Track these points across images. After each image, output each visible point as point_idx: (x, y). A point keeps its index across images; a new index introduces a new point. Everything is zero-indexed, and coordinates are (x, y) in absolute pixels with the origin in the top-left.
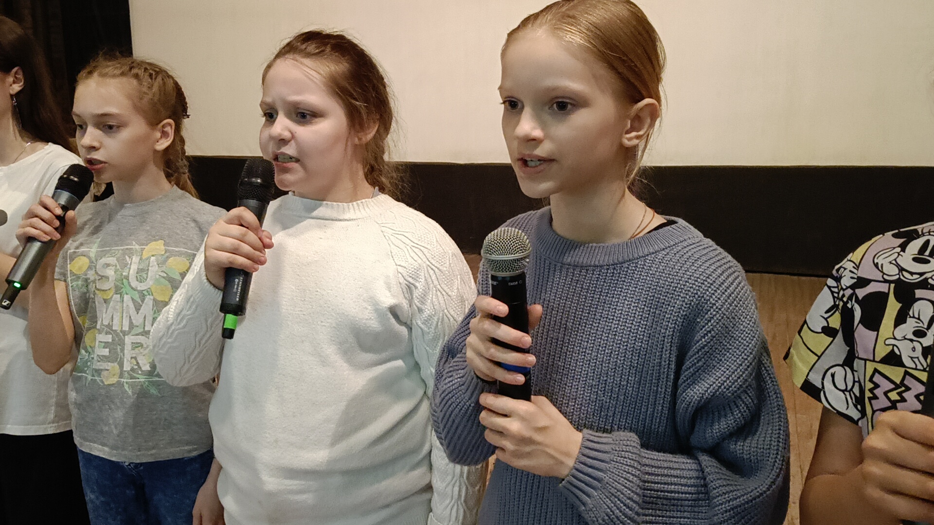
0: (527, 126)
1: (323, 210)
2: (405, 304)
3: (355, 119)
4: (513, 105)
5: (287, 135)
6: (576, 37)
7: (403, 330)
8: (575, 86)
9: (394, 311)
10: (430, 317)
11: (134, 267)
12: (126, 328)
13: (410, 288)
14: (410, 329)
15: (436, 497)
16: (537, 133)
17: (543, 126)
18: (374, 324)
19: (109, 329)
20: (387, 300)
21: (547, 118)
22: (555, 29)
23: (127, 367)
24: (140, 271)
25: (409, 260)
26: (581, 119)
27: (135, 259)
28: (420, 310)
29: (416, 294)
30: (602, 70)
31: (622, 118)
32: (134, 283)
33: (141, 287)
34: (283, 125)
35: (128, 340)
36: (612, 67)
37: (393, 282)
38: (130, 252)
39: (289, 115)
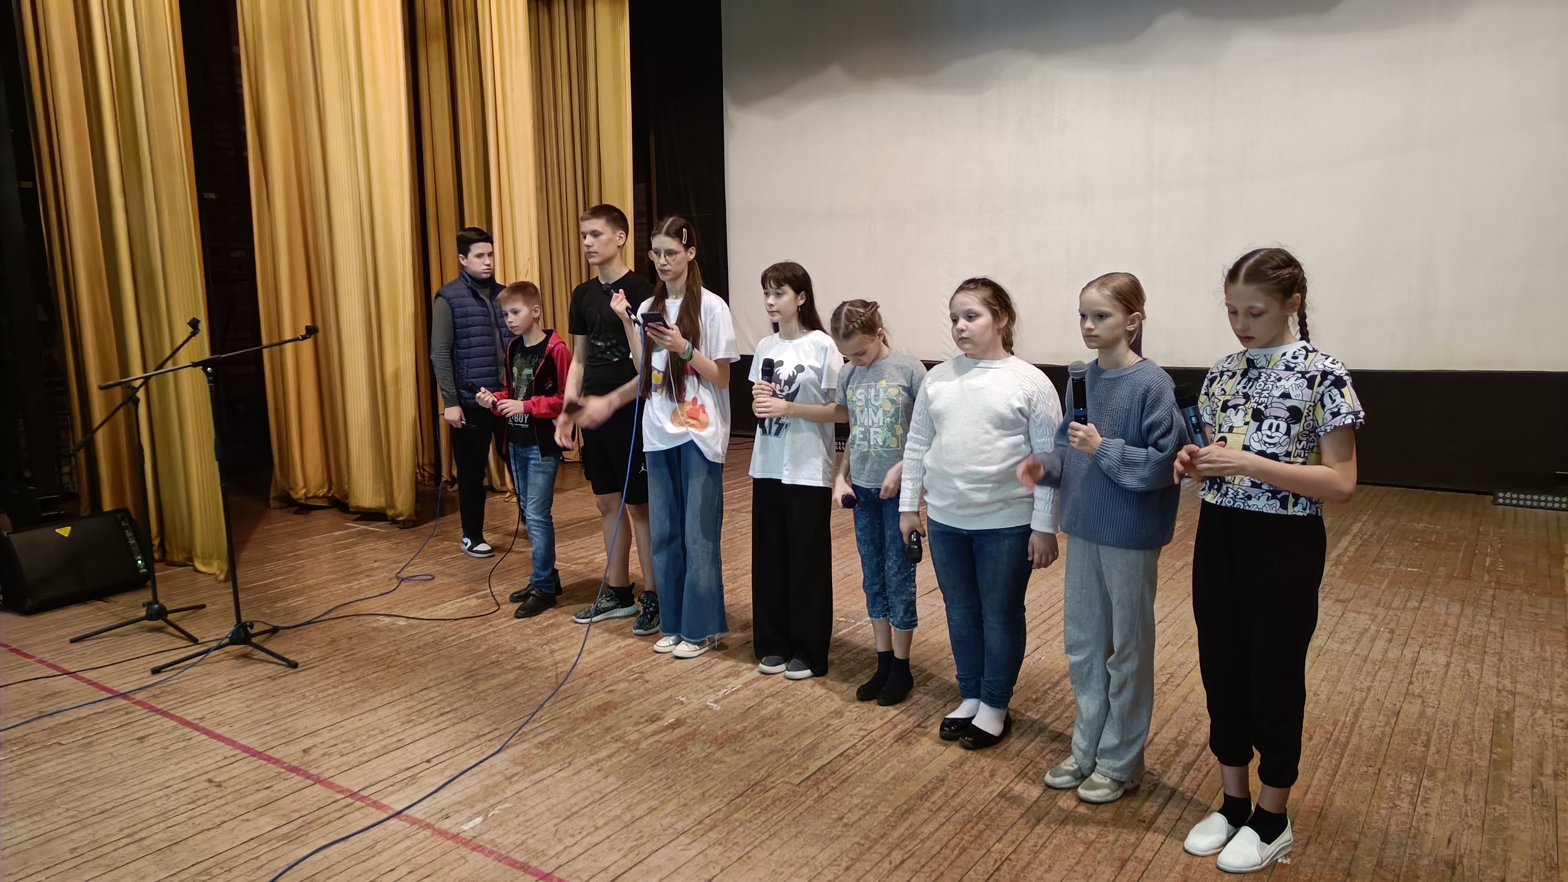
0: (1089, 324)
1: (982, 364)
2: (1026, 408)
3: (995, 315)
4: (1083, 316)
5: (964, 328)
6: (1107, 292)
7: (1025, 420)
8: (1107, 309)
9: (1020, 410)
10: (1039, 414)
11: (873, 394)
12: (870, 424)
13: (1029, 401)
14: (1028, 420)
15: (1037, 502)
16: (1092, 327)
17: (1094, 323)
18: (1011, 416)
19: (862, 425)
20: (1018, 405)
21: (1096, 321)
22: (1099, 289)
23: (872, 443)
24: (875, 396)
25: (1030, 388)
26: (1109, 321)
27: (873, 390)
28: (1034, 411)
29: (1033, 403)
30: (1116, 303)
31: (1125, 321)
32: (873, 402)
33: (877, 404)
34: (962, 323)
35: (872, 430)
36: (1121, 302)
37: (1022, 398)
38: (870, 387)
39: (964, 318)
